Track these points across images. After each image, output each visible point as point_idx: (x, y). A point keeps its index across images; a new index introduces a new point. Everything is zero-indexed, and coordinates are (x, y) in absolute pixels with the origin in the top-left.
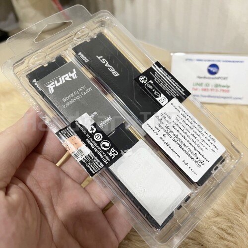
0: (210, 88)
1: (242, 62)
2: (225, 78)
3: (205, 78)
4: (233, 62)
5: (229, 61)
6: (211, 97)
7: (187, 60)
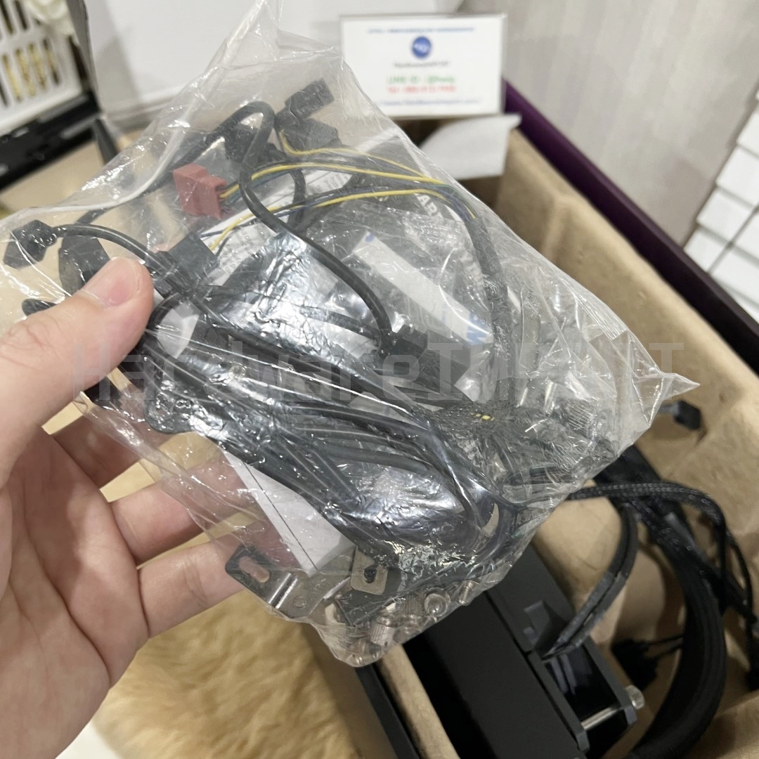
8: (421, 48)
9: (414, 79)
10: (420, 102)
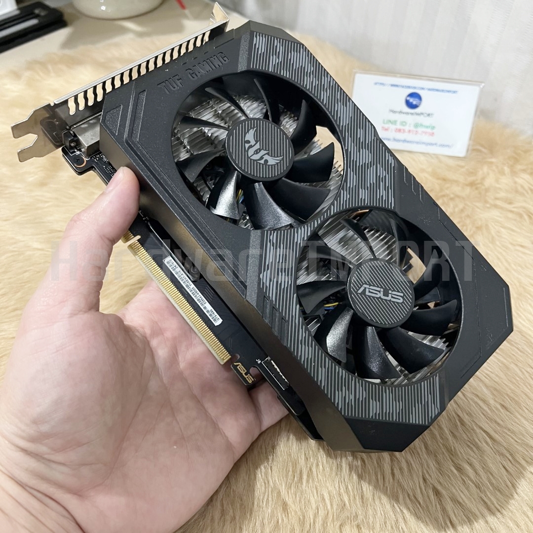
0: (407, 128)
1: (454, 92)
2: (429, 115)
3: (401, 112)
4: (443, 91)
5: (437, 90)
6: (408, 142)
7: (376, 84)
8: (414, 101)
9: (404, 123)
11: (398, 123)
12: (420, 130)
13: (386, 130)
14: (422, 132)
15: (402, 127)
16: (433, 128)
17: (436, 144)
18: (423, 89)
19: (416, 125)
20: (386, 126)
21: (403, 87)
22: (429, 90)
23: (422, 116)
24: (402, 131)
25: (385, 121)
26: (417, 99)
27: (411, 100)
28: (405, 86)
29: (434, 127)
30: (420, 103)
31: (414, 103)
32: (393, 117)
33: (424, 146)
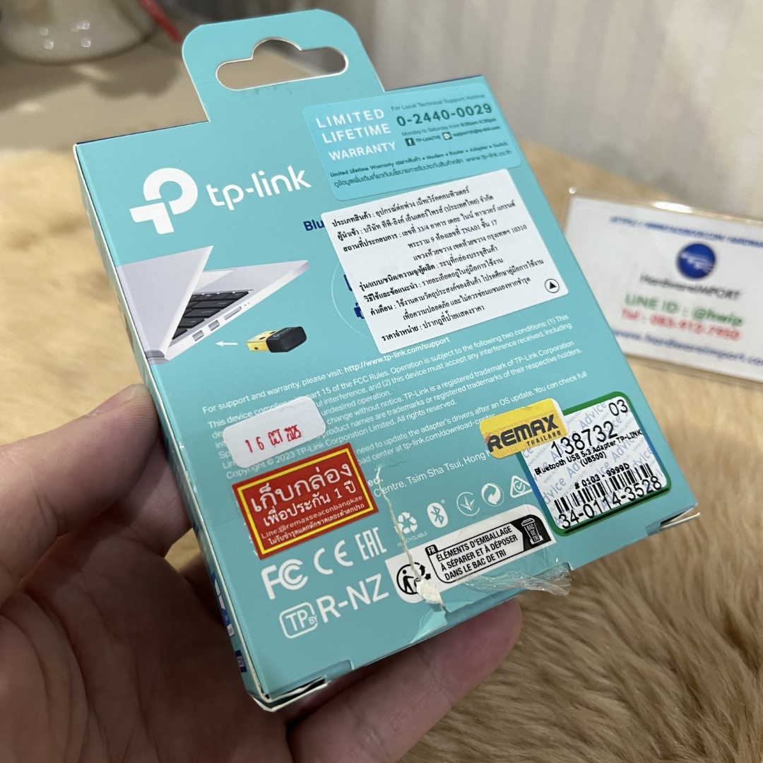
0: (678, 317)
2: (729, 294)
3: (666, 283)
5: (752, 243)
7: (615, 220)
8: (697, 262)
9: (671, 306)
10: (672, 344)
11: (660, 305)
12: (708, 323)
13: (633, 316)
14: (712, 329)
15: (667, 315)
16: (738, 322)
17: (742, 357)
18: (719, 237)
19: (700, 314)
20: (634, 309)
21: (674, 230)
22: (735, 240)
23: (714, 296)
24: (667, 322)
25: (631, 299)
26: (704, 260)
27: (691, 259)
28: (680, 230)
29: (740, 321)
30: (712, 268)
31: (698, 265)
32: (648, 291)
33: (713, 358)
